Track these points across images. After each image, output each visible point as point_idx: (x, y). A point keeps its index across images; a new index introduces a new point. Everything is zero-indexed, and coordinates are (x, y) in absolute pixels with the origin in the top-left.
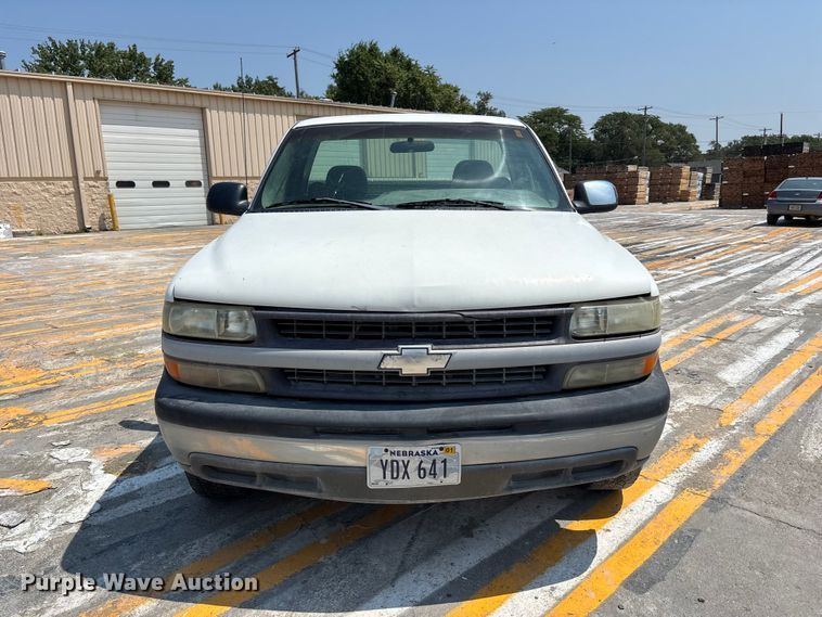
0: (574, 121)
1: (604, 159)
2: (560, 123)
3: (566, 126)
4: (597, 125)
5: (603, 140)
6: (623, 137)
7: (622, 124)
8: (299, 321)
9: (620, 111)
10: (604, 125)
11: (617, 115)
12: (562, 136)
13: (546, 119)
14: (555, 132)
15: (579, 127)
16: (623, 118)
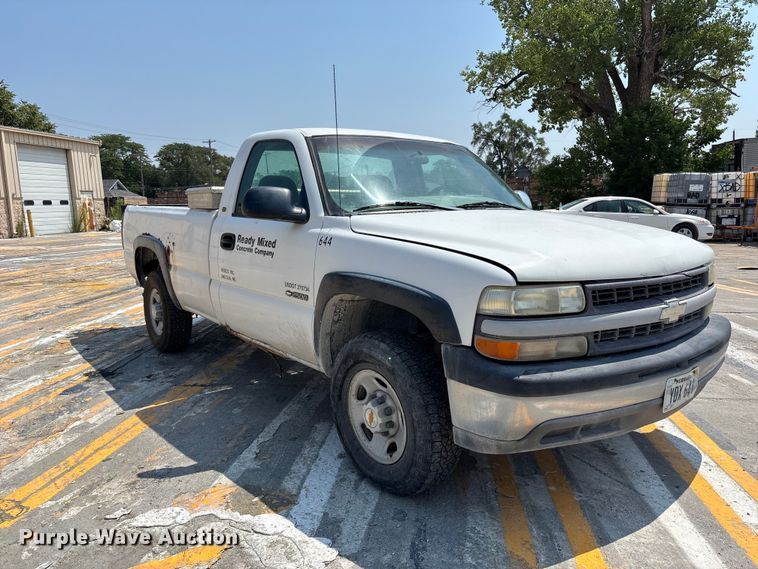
0: (136, 149)
1: (171, 184)
2: (123, 149)
3: (129, 153)
4: (160, 153)
5: (168, 168)
6: (188, 165)
7: (185, 154)
8: (600, 291)
9: (181, 142)
10: (166, 154)
11: (180, 146)
12: (126, 163)
13: (107, 145)
14: (118, 158)
15: (142, 154)
16: (185, 149)
